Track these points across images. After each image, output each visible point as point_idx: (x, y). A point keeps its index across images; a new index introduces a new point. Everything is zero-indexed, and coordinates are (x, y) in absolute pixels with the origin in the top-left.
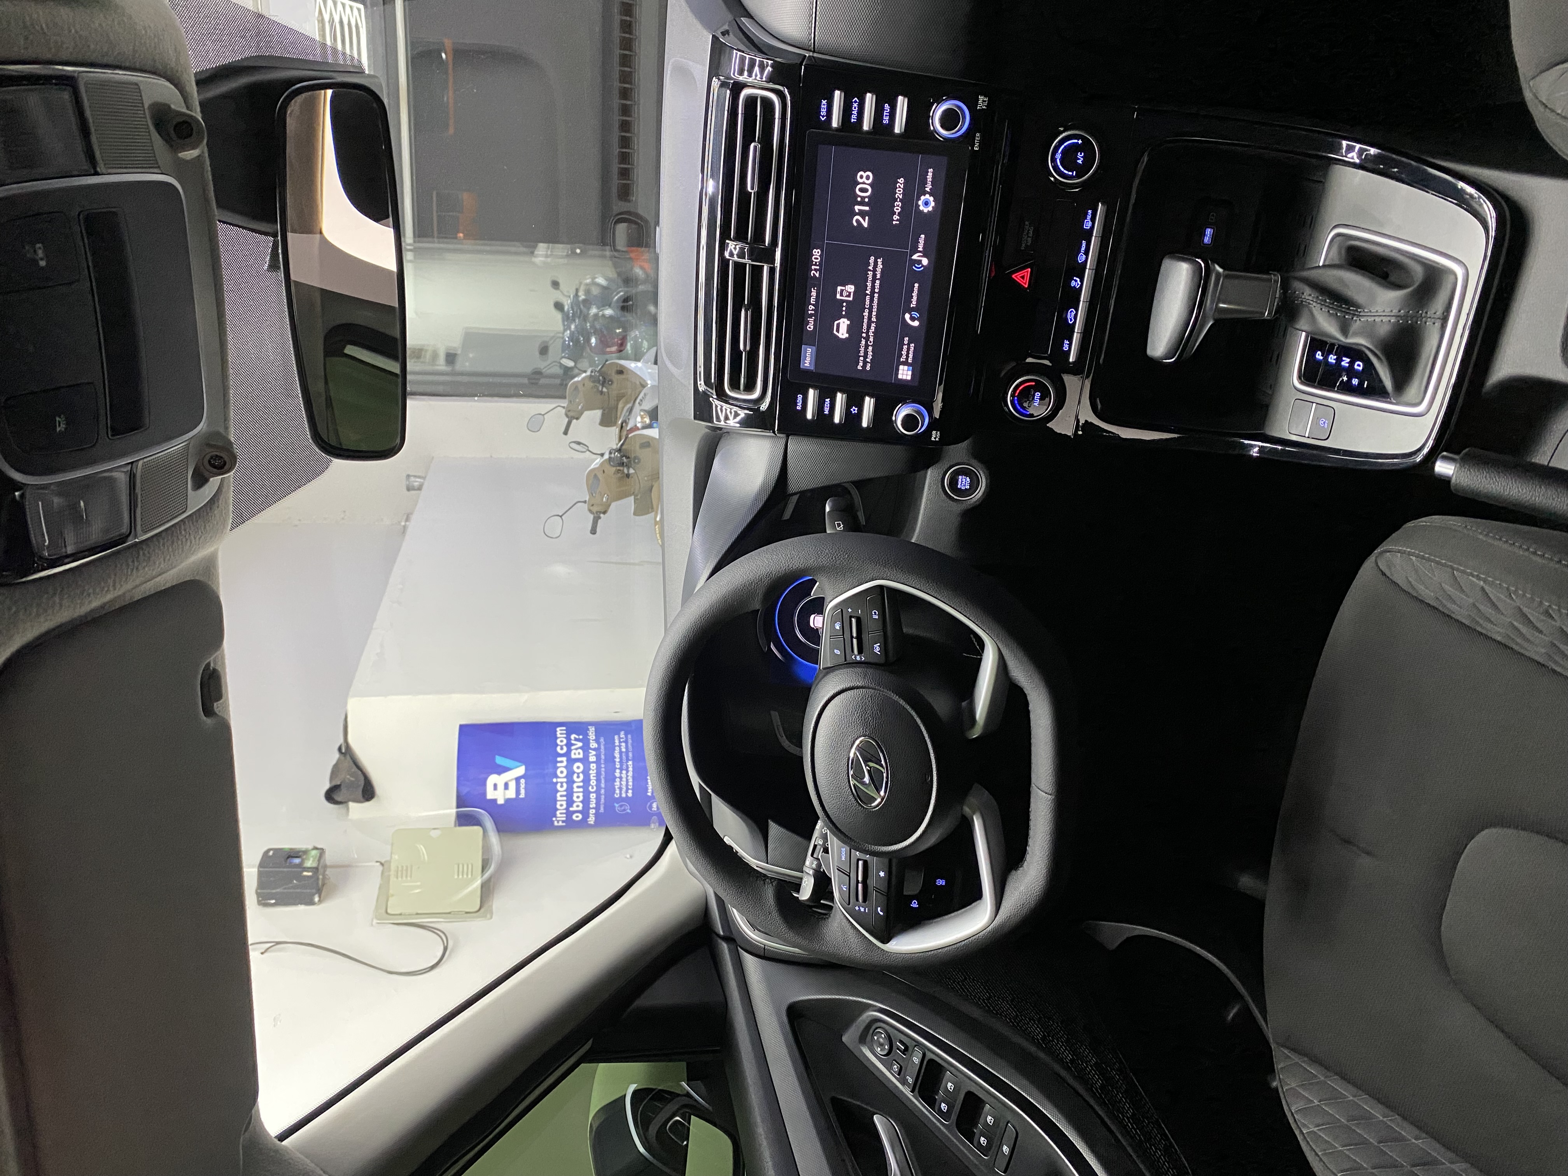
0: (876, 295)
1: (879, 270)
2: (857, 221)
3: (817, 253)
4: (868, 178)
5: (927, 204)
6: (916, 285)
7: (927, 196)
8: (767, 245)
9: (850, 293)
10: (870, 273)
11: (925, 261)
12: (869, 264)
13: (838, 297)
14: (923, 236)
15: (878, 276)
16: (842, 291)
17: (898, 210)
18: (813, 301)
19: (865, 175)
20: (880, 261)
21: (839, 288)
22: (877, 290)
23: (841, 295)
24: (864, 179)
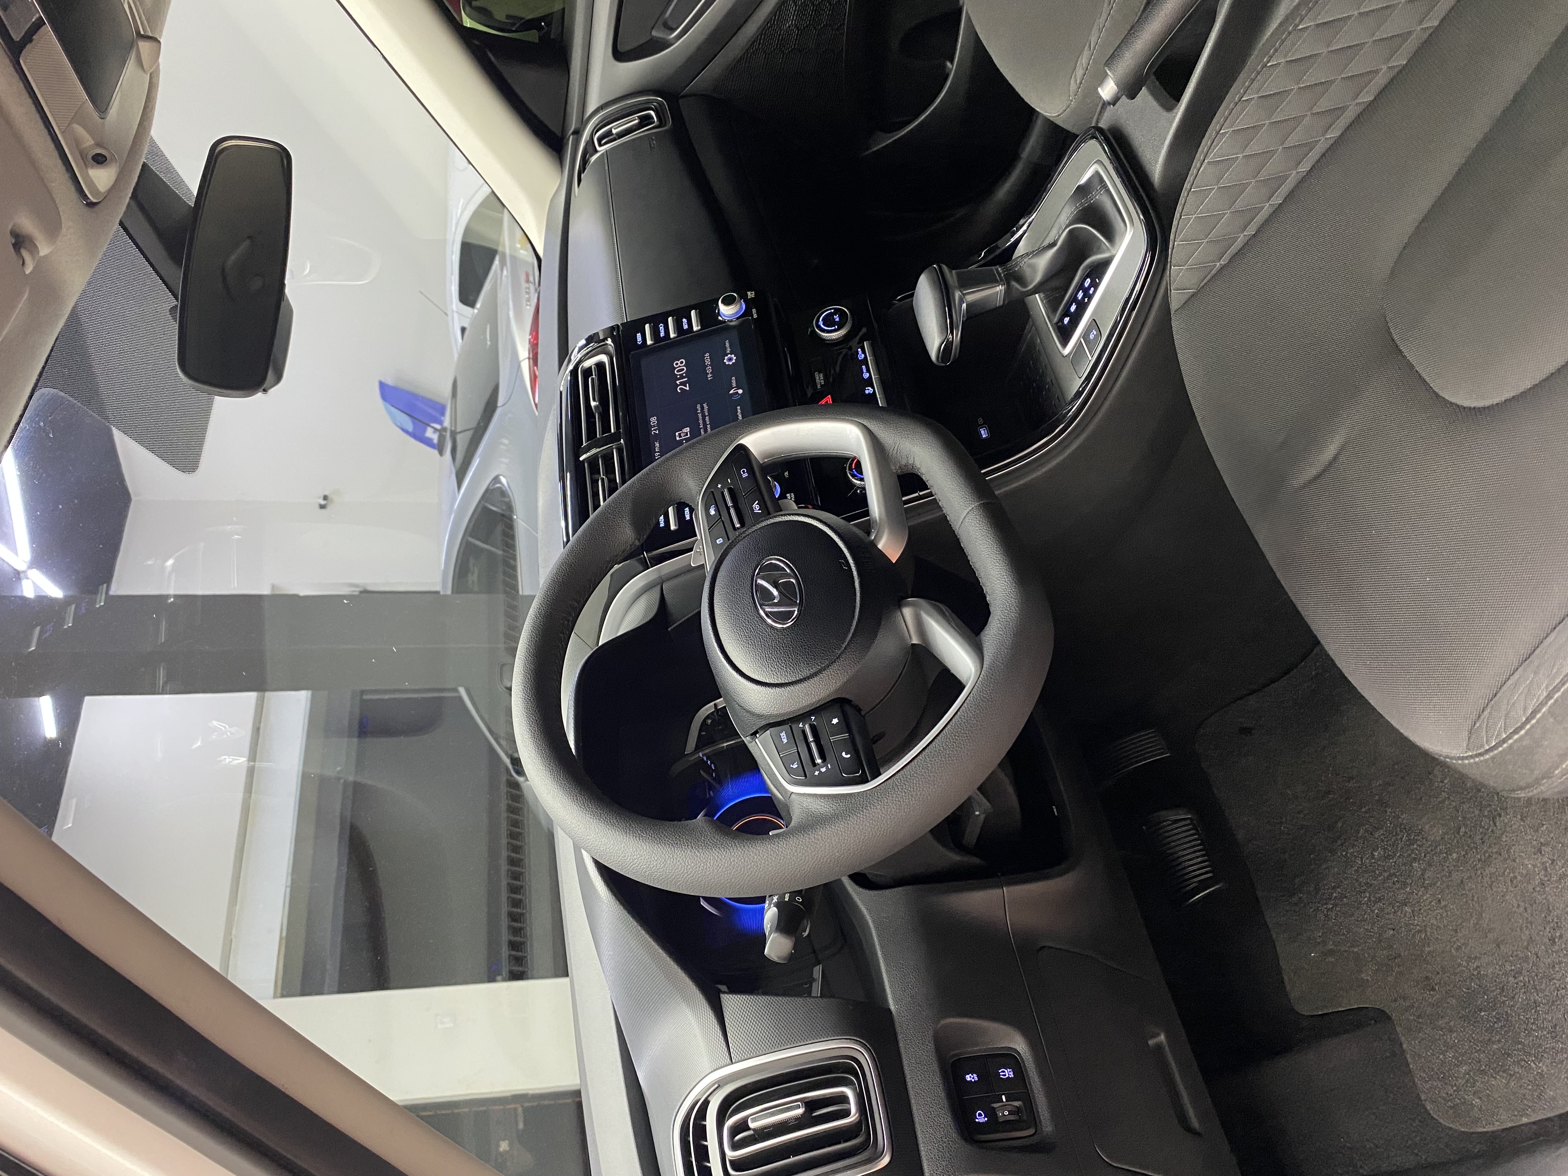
0: (709, 426)
1: (706, 410)
2: (680, 389)
3: (654, 420)
4: (682, 363)
5: (730, 359)
6: (739, 408)
7: (729, 355)
8: (612, 431)
9: (687, 433)
10: (700, 415)
11: (740, 391)
12: (697, 410)
13: (678, 438)
14: (734, 378)
15: (707, 414)
16: (680, 435)
17: (709, 370)
18: (657, 450)
19: (679, 362)
20: (705, 405)
21: (677, 434)
22: (708, 423)
23: (680, 436)
24: (679, 364)
